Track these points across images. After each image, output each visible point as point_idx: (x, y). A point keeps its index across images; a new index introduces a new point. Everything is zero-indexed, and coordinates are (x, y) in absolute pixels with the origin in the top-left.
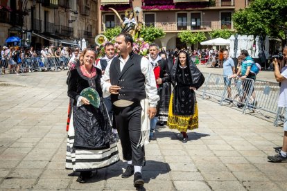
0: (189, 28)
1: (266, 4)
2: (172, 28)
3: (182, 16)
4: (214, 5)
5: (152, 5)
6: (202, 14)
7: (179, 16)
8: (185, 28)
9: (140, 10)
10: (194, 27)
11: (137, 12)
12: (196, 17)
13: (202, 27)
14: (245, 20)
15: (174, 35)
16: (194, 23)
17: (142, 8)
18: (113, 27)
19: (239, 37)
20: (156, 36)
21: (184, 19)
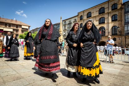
7: (5, 34)
14: (22, 36)
19: (21, 39)
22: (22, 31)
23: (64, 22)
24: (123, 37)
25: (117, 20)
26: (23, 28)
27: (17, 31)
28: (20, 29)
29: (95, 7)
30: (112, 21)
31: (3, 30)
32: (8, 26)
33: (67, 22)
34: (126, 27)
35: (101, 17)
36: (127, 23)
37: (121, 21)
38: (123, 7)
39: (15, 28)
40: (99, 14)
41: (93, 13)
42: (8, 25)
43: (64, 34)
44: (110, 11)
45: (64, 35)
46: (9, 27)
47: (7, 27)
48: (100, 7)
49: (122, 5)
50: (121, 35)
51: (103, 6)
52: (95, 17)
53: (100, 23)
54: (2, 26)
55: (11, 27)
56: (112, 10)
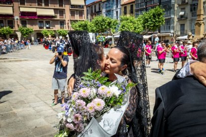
0: (45, 28)
1: (103, 20)
2: (36, 28)
3: (41, 22)
4: (56, 18)
5: (26, 16)
6: (51, 21)
7: (40, 22)
8: (43, 28)
9: (18, 18)
10: (47, 28)
11: (17, 19)
12: (48, 23)
13: (51, 28)
15: (37, 32)
16: (47, 26)
17: (20, 17)
18: (3, 27)
20: (30, 32)
21: (42, 24)
22: (73, 13)
26: (73, 6)
27: (62, 12)
28: (67, 8)
31: (36, 12)
32: (43, 4)
39: (57, 7)
42: (43, 1)
46: (45, 5)
47: (41, 5)
54: (33, 4)
55: (50, 6)
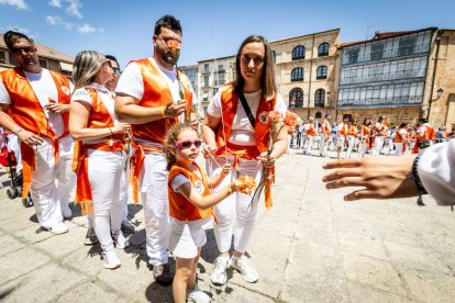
23: (202, 66)
24: (334, 112)
25: (325, 77)
29: (286, 42)
30: (318, 78)
33: (214, 67)
34: (340, 95)
35: (296, 66)
36: (342, 87)
37: (333, 81)
38: (339, 52)
40: (293, 59)
41: (280, 54)
43: (205, 96)
44: (316, 56)
45: (205, 99)
48: (296, 44)
49: (338, 49)
50: (330, 108)
51: (302, 43)
52: (284, 65)
53: (293, 80)
56: (320, 55)
